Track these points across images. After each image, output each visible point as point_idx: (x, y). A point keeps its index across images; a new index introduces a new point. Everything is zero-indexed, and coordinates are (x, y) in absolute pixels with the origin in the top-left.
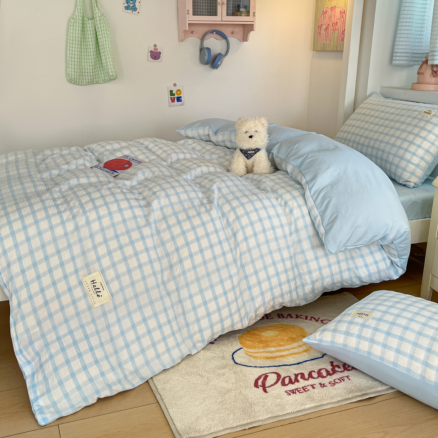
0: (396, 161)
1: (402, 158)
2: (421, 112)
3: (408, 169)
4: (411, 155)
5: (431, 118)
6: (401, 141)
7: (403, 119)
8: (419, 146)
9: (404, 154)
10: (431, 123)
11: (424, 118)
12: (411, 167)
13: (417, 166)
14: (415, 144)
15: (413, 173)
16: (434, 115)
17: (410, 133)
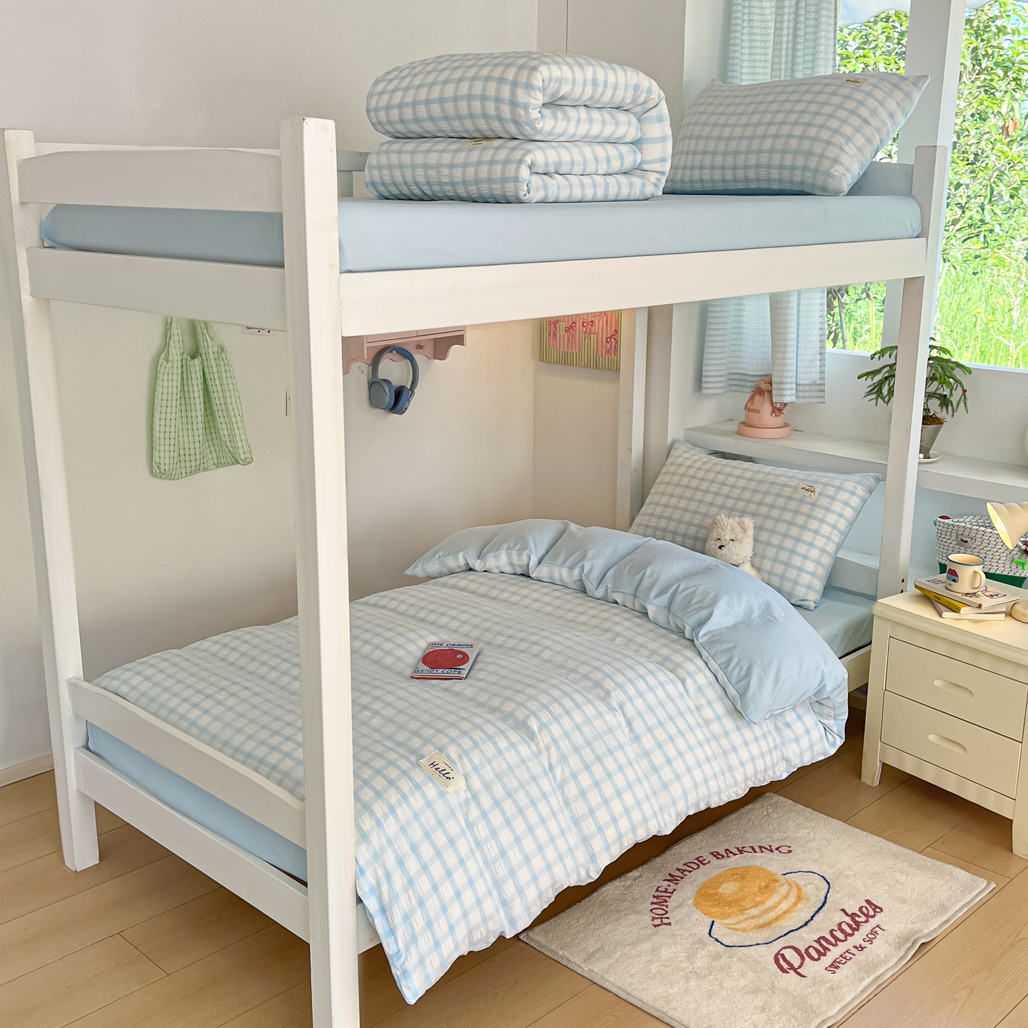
1: (788, 564)
2: (796, 488)
3: (801, 581)
4: (801, 558)
5: (818, 499)
6: (780, 537)
7: (769, 500)
8: (811, 545)
9: (790, 558)
10: (820, 507)
11: (806, 499)
12: (805, 578)
13: (813, 574)
14: (803, 542)
15: (809, 587)
16: (821, 494)
17: (791, 523)
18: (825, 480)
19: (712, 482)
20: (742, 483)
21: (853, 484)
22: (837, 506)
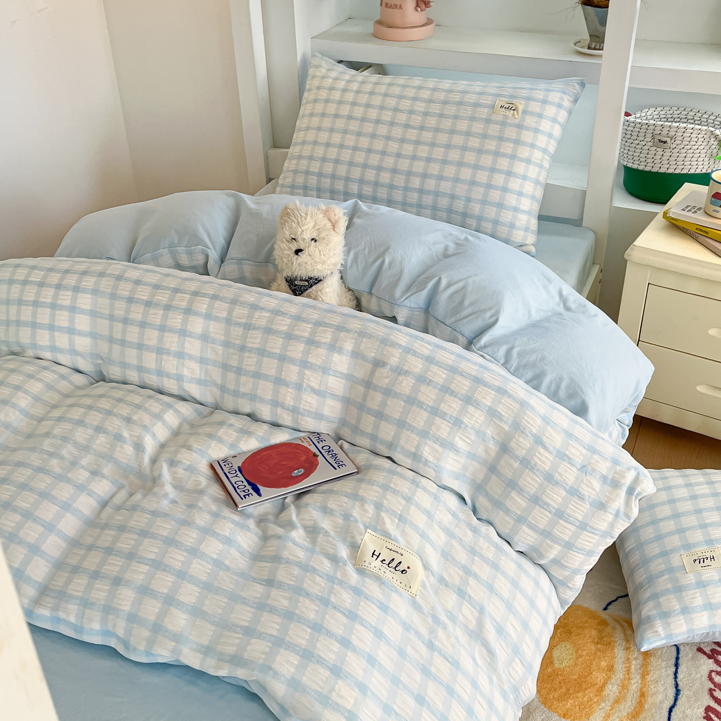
0: (491, 212)
1: (500, 206)
2: (492, 107)
3: (518, 224)
4: (516, 196)
5: (523, 120)
6: (486, 173)
7: (463, 126)
8: (524, 177)
9: (502, 198)
10: (528, 129)
12: (522, 219)
14: (515, 175)
15: (527, 229)
16: (525, 112)
17: (497, 154)
18: (525, 93)
19: (382, 108)
20: (420, 107)
21: (559, 95)
22: (546, 125)
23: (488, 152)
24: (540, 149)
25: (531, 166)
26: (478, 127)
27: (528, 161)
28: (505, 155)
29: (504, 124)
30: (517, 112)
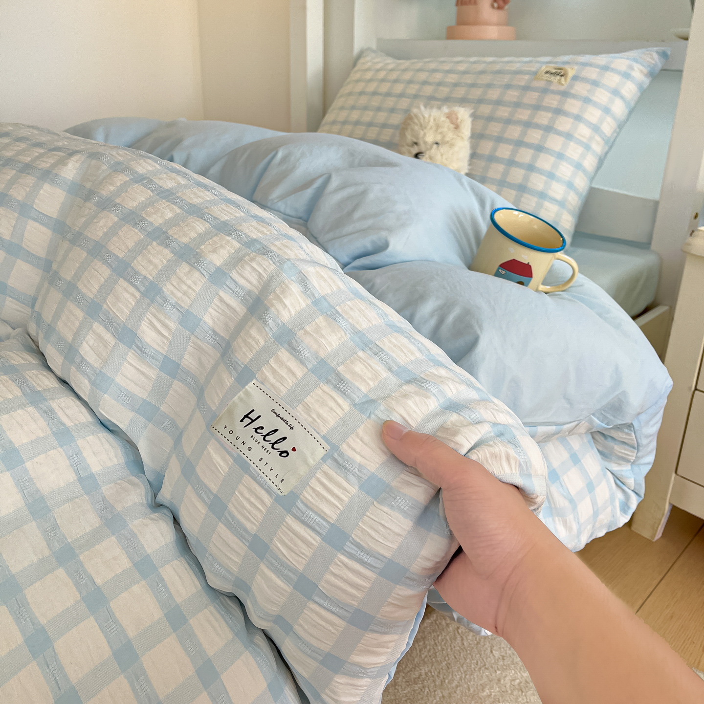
1: (522, 189)
2: (535, 73)
4: (545, 178)
5: (571, 86)
6: (511, 147)
8: (560, 156)
9: (526, 178)
10: (574, 96)
11: (552, 88)
14: (548, 151)
16: (575, 78)
17: (528, 125)
19: (410, 82)
23: (519, 122)
24: (589, 125)
25: (572, 144)
26: (512, 95)
27: (569, 136)
28: (538, 126)
29: (545, 91)
30: (566, 80)
